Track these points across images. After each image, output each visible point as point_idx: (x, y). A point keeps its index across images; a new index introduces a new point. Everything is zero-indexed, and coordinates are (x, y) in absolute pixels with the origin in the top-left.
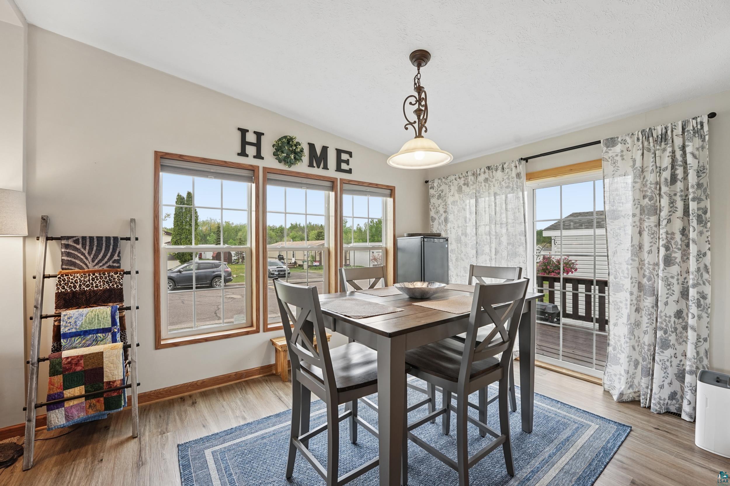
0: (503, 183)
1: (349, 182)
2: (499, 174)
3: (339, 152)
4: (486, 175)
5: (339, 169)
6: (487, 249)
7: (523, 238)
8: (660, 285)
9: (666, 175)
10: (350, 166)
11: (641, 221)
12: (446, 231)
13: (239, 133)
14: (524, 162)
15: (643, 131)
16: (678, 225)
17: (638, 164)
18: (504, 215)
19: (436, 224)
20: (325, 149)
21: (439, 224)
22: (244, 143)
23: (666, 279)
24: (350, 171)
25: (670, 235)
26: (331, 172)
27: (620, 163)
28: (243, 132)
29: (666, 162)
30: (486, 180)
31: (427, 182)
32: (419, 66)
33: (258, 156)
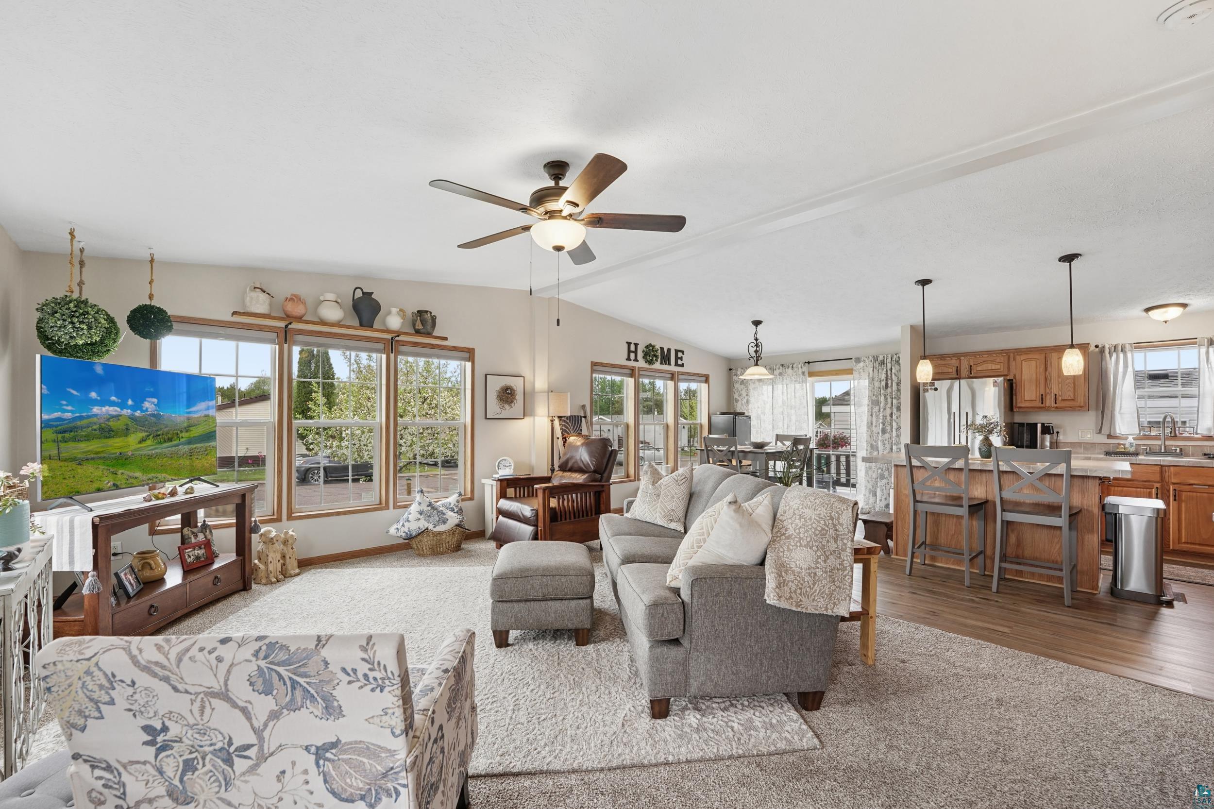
0: (793, 378)
1: (683, 373)
2: (790, 371)
3: (677, 351)
4: (781, 370)
5: (677, 364)
6: (780, 424)
7: (806, 417)
8: (880, 444)
9: (883, 383)
10: (683, 362)
11: (872, 408)
12: (748, 410)
13: (626, 345)
14: (807, 364)
15: (874, 357)
16: (888, 411)
17: (871, 376)
18: (793, 400)
19: (739, 404)
20: (669, 350)
21: (742, 405)
22: (629, 352)
23: (883, 441)
24: (682, 365)
25: (885, 417)
26: (673, 368)
27: (862, 374)
28: (629, 344)
29: (883, 377)
30: (780, 374)
31: (731, 370)
32: (757, 327)
33: (636, 360)
